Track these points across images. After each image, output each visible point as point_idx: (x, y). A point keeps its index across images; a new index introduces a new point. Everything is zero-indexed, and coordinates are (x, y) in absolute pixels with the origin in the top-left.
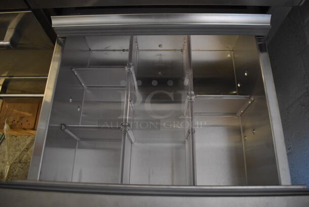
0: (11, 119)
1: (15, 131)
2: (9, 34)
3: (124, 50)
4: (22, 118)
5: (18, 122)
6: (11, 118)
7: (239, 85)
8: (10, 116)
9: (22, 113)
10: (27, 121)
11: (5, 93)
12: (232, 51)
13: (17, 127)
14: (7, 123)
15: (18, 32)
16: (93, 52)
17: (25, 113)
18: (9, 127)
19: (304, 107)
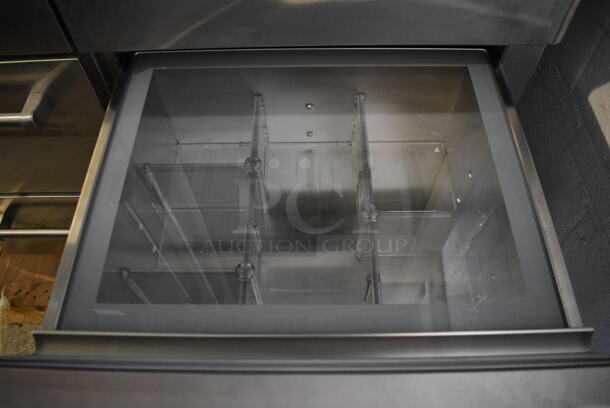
0: (15, 287)
1: (19, 312)
2: (33, 101)
3: (241, 144)
4: (35, 286)
5: (27, 294)
6: (14, 284)
7: (459, 200)
8: (12, 282)
9: (37, 276)
10: (46, 292)
11: (9, 228)
12: (443, 141)
13: (26, 303)
14: (5, 295)
15: (49, 101)
16: (183, 147)
17: (42, 276)
18: (8, 304)
19: (585, 243)
